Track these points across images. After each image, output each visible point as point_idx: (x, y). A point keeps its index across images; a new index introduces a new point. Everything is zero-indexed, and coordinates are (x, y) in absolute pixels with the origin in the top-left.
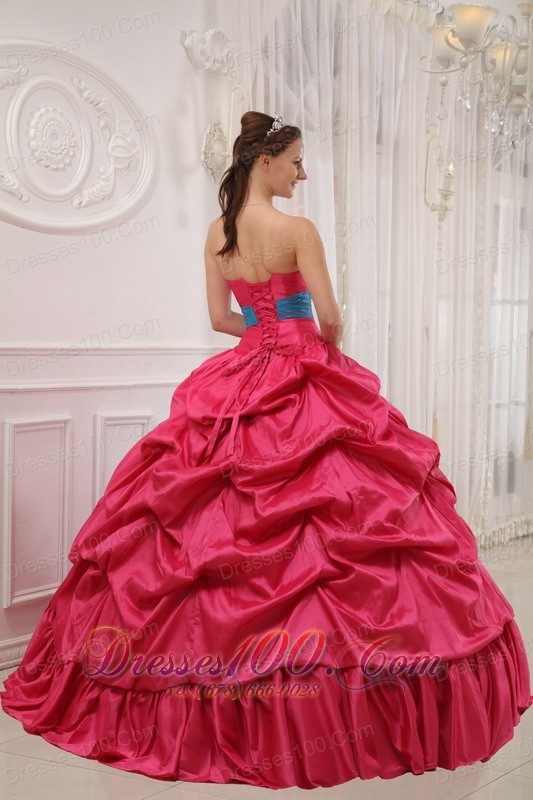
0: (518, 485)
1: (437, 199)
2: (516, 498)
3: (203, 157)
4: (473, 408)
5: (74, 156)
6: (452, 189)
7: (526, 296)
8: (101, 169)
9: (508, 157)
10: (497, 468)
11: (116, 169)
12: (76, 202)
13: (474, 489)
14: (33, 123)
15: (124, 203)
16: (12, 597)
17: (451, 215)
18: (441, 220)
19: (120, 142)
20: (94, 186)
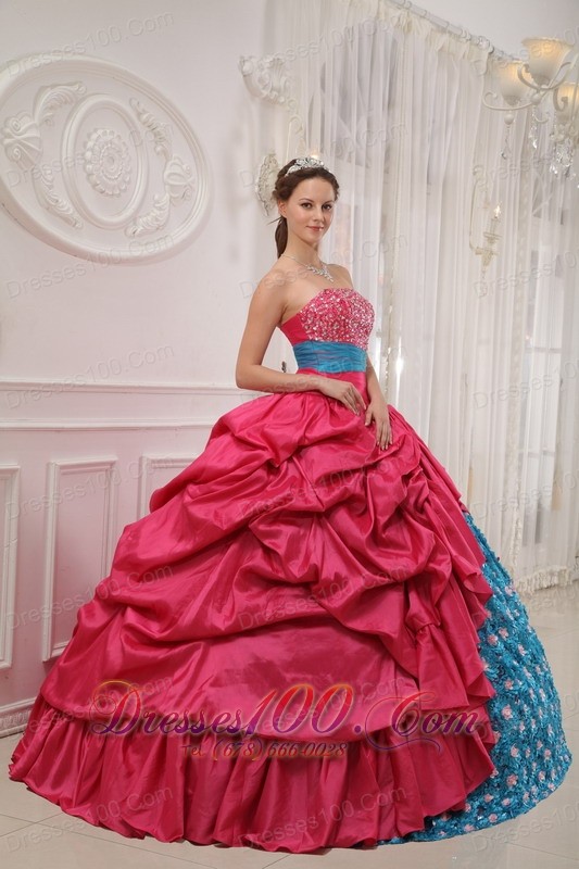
0: (545, 535)
1: (481, 242)
2: (543, 549)
3: (257, 189)
4: (507, 456)
5: (129, 182)
6: (497, 233)
7: (558, 344)
8: (156, 197)
9: (547, 203)
10: (526, 517)
11: (171, 197)
12: (130, 231)
13: (505, 538)
14: (90, 144)
16: (52, 649)
17: (494, 257)
18: (486, 263)
19: (177, 170)
20: (148, 214)
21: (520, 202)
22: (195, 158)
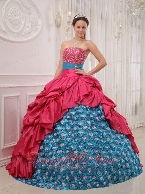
0: (138, 113)
1: (117, 34)
2: (137, 116)
3: (55, 22)
4: (126, 92)
5: (20, 21)
6: (121, 32)
7: (140, 61)
8: (28, 25)
9: (135, 23)
10: (132, 108)
11: (32, 25)
13: (127, 114)
14: (9, 11)
15: (34, 35)
16: (4, 146)
17: (120, 38)
18: (118, 40)
19: (33, 17)
20: (26, 30)
21: (127, 23)
22: (38, 14)
